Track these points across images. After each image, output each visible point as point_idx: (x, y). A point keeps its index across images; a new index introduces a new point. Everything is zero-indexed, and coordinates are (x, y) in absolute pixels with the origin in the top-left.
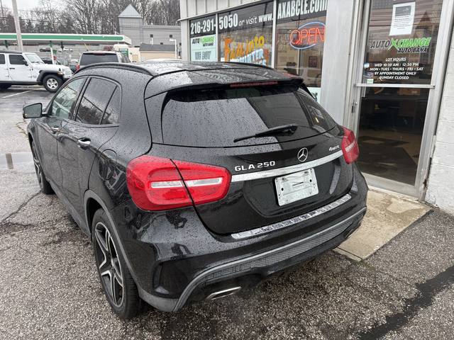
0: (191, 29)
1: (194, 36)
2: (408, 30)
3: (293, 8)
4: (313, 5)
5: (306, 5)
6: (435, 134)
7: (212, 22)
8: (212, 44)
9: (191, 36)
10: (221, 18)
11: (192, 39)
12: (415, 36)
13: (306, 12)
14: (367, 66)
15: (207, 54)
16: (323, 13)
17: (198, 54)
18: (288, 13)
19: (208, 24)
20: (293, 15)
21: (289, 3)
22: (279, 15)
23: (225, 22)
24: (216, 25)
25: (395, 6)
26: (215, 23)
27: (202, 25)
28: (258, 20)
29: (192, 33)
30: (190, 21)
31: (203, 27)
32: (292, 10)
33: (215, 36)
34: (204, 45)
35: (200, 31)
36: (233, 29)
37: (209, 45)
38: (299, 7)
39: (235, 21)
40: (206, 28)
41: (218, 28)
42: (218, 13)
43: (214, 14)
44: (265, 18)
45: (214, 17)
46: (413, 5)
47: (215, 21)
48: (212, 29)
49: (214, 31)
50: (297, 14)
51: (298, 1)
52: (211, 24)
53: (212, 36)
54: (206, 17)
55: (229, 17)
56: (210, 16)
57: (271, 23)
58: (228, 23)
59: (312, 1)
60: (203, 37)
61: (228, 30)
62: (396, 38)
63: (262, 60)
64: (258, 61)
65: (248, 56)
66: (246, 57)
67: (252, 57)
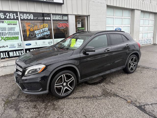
4: (64, 18)
5: (62, 18)
13: (62, 19)
15: (12, 29)
18: (56, 18)
21: (56, 16)
23: (25, 17)
28: (44, 18)
31: (7, 16)
32: (58, 18)
33: (18, 21)
34: (8, 24)
35: (3, 18)
36: (30, 20)
37: (13, 24)
38: (60, 18)
39: (32, 17)
40: (9, 17)
41: (20, 18)
42: (19, 12)
43: (17, 12)
44: (47, 18)
45: (16, 13)
46: (81, 22)
47: (17, 15)
48: (15, 18)
49: (17, 19)
50: (59, 19)
51: (59, 16)
52: (14, 16)
53: (16, 21)
54: (9, 12)
55: (28, 15)
56: (13, 12)
57: (50, 20)
58: (27, 17)
59: (63, 17)
60: (7, 21)
61: (27, 20)
62: (78, 27)
63: (48, 31)
64: (46, 31)
65: (41, 30)
66: (39, 30)
67: (43, 30)
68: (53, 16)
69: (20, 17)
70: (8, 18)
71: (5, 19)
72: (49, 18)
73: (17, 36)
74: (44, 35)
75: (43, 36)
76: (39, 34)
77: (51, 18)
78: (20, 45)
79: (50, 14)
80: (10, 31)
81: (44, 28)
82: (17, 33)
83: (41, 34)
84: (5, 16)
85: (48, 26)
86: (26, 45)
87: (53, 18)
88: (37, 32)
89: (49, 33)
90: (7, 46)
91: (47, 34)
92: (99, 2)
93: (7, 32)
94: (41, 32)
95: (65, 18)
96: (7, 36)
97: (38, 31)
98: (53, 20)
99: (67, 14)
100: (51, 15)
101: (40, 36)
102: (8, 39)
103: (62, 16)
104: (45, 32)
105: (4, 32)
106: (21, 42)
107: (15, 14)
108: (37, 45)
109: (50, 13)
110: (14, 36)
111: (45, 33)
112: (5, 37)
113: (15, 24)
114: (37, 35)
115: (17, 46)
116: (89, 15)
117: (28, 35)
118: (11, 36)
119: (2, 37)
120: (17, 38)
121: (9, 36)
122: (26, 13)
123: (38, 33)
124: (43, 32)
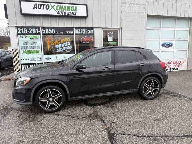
0: (18, 31)
1: (21, 34)
4: (89, 32)
5: (86, 31)
9: (18, 34)
11: (19, 36)
12: (113, 41)
13: (86, 33)
15: (33, 43)
17: (26, 43)
19: (34, 31)
20: (82, 33)
21: (80, 30)
23: (47, 31)
25: (108, 35)
28: (66, 32)
29: (19, 32)
30: (18, 27)
31: (30, 31)
32: (81, 32)
33: (39, 36)
34: (30, 39)
35: (26, 32)
36: (52, 34)
37: (35, 39)
38: (84, 31)
39: (53, 31)
40: (32, 32)
41: (42, 33)
42: (42, 27)
44: (70, 32)
45: (39, 28)
46: (112, 35)
47: (39, 30)
48: (38, 33)
49: (39, 34)
50: (83, 33)
51: (83, 29)
52: (36, 31)
53: (38, 35)
54: (32, 28)
55: (49, 29)
56: (36, 28)
57: (73, 34)
58: (49, 31)
59: (88, 30)
60: (30, 35)
61: (49, 34)
63: (70, 46)
64: (68, 46)
65: (62, 44)
66: (61, 44)
67: (64, 45)
68: (76, 30)
69: (42, 31)
70: (30, 33)
71: (28, 34)
72: (72, 32)
73: (37, 50)
74: (66, 50)
75: (64, 50)
76: (60, 49)
77: (73, 32)
78: (40, 59)
80: (32, 45)
81: (66, 42)
82: (38, 47)
83: (62, 48)
84: (28, 31)
85: (70, 40)
86: (46, 59)
87: (76, 32)
88: (57, 46)
89: (71, 48)
90: (28, 59)
92: (135, 12)
93: (29, 46)
94: (62, 47)
95: (91, 32)
96: (29, 50)
97: (59, 45)
98: (76, 34)
99: (93, 28)
100: (74, 29)
101: (60, 50)
102: (30, 52)
103: (86, 30)
104: (66, 46)
105: (26, 45)
106: (41, 56)
107: (37, 30)
108: (58, 60)
109: (73, 26)
110: (35, 50)
111: (67, 48)
112: (26, 50)
114: (57, 50)
115: (37, 59)
116: (121, 28)
117: (48, 49)
118: (33, 50)
119: (24, 50)
120: (38, 52)
121: (31, 50)
122: (48, 28)
123: (59, 47)
124: (64, 46)
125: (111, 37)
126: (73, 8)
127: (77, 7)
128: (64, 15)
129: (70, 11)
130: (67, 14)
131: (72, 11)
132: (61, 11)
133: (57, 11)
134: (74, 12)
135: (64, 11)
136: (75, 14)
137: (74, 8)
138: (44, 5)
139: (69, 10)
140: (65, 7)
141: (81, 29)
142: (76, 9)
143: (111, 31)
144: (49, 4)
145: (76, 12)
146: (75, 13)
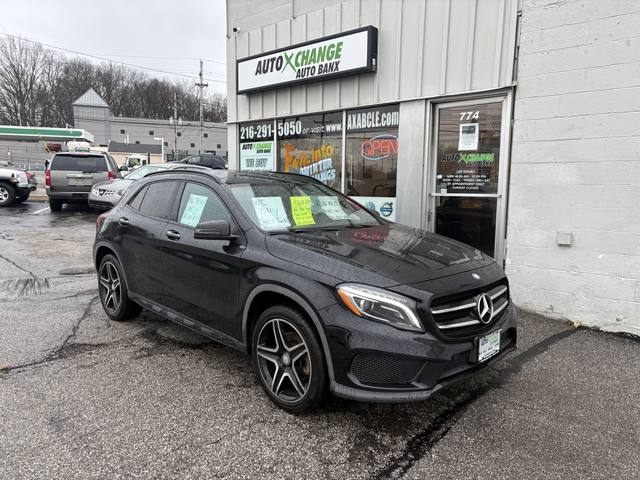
0: (240, 134)
1: (245, 141)
2: (474, 146)
3: (364, 120)
4: (385, 119)
5: (377, 119)
6: (506, 237)
7: (269, 127)
8: (269, 151)
9: (241, 141)
10: (280, 124)
11: (242, 145)
12: (480, 151)
13: (377, 125)
14: (440, 177)
15: (262, 162)
16: (396, 127)
17: (250, 162)
18: (359, 124)
19: (264, 130)
20: (364, 126)
21: (359, 115)
22: (349, 126)
23: (286, 129)
24: (275, 131)
25: (461, 126)
26: (272, 129)
27: (255, 130)
28: (324, 129)
29: (243, 138)
30: (240, 125)
31: (258, 131)
32: (363, 122)
33: (272, 142)
34: (258, 152)
35: (253, 136)
36: (295, 136)
37: (264, 152)
38: (370, 120)
39: (298, 128)
40: (261, 133)
41: (277, 134)
42: (276, 119)
43: (272, 120)
44: (334, 128)
45: (271, 122)
46: (477, 125)
47: (273, 127)
48: (270, 135)
49: (272, 137)
50: (369, 126)
51: (369, 114)
52: (268, 130)
53: (269, 142)
54: (262, 122)
55: (291, 123)
56: (267, 122)
57: (340, 133)
58: (290, 129)
59: (384, 115)
60: (257, 143)
61: (289, 137)
62: (464, 152)
63: (331, 169)
64: (327, 170)
65: (313, 164)
66: (310, 166)
67: (318, 166)
68: (350, 117)
69: (278, 131)
70: (259, 136)
71: (256, 139)
72: (339, 127)
77: (342, 126)
79: (341, 111)
81: (322, 159)
84: (256, 133)
85: (332, 152)
88: (304, 171)
89: (334, 177)
91: (329, 178)
94: (314, 172)
95: (389, 119)
98: (347, 132)
99: (398, 104)
100: (344, 114)
103: (378, 113)
104: (323, 171)
111: (323, 176)
113: (266, 151)
116: (515, 88)
122: (290, 119)
124: (319, 172)
125: (473, 132)
126: (332, 49)
127: (341, 44)
128: (310, 76)
129: (326, 61)
130: (316, 74)
131: (329, 59)
132: (304, 67)
133: (297, 69)
134: (333, 60)
135: (312, 65)
136: (337, 68)
137: (335, 49)
138: (273, 60)
139: (323, 60)
140: (314, 50)
141: (364, 114)
142: (339, 50)
143: (473, 108)
144: (282, 54)
145: (337, 60)
146: (337, 64)
